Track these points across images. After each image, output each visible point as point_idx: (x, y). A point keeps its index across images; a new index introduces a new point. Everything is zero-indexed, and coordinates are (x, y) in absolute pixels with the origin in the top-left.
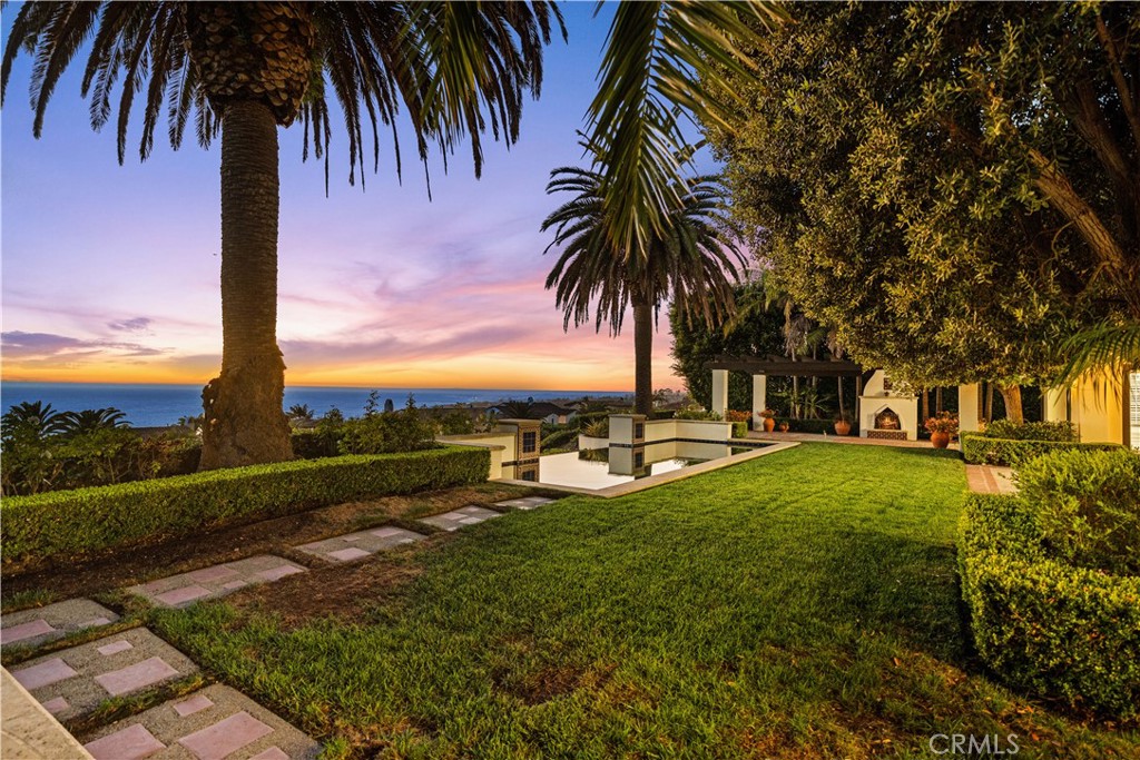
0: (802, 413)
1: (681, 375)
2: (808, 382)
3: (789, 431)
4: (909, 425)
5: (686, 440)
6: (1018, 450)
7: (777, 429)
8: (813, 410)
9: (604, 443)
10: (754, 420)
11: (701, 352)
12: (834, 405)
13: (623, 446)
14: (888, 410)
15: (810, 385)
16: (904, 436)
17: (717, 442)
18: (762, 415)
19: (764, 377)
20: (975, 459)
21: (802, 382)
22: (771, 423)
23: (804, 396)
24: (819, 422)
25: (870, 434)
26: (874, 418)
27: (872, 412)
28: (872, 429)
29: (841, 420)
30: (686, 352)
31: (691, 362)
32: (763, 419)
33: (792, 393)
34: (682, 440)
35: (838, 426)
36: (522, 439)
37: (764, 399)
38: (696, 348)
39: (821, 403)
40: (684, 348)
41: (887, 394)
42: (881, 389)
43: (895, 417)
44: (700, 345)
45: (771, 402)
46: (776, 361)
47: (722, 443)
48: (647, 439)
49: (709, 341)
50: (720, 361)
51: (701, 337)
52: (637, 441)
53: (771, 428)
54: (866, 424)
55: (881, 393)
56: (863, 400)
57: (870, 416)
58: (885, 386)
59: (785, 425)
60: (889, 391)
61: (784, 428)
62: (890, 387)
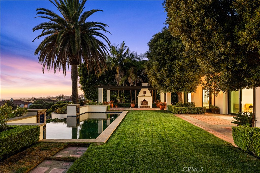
1: (82, 90)
2: (122, 92)
4: (150, 104)
5: (91, 112)
6: (185, 110)
7: (114, 107)
9: (65, 116)
11: (89, 82)
12: (129, 98)
13: (72, 116)
14: (145, 100)
16: (149, 107)
17: (102, 112)
19: (110, 90)
20: (175, 113)
22: (113, 105)
24: (126, 104)
25: (141, 107)
27: (141, 101)
28: (141, 105)
29: (132, 103)
30: (83, 82)
33: (118, 95)
34: (90, 112)
35: (131, 105)
36: (39, 118)
37: (110, 97)
38: (87, 81)
40: (83, 81)
41: (144, 95)
42: (143, 94)
43: (147, 102)
44: (89, 80)
46: (110, 86)
47: (104, 112)
48: (81, 113)
49: (92, 79)
50: (101, 85)
51: (89, 77)
52: (78, 114)
54: (139, 104)
55: (143, 95)
56: (138, 97)
57: (140, 102)
58: (144, 93)
59: (116, 105)
60: (145, 95)
61: (116, 106)
62: (145, 93)
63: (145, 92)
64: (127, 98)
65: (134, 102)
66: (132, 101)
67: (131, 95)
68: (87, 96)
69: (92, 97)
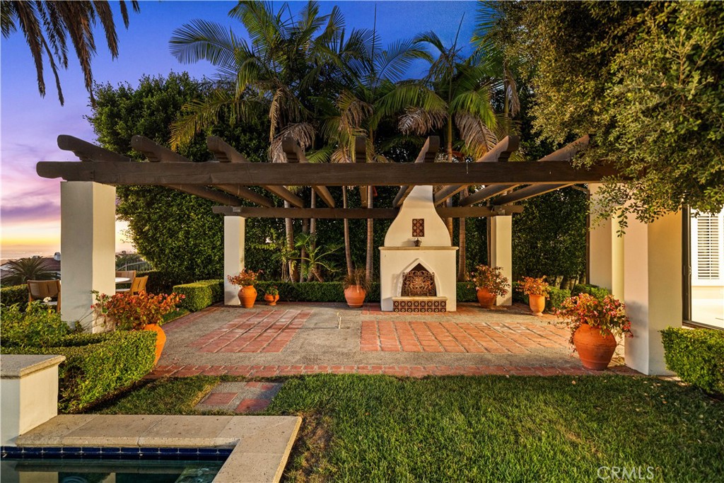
0: (297, 272)
2: (304, 228)
3: (279, 302)
7: (261, 300)
8: (312, 268)
10: (226, 290)
12: (338, 259)
14: (419, 268)
15: (309, 233)
16: (440, 307)
18: (237, 280)
19: (241, 220)
21: (297, 229)
22: (251, 293)
23: (300, 249)
24: (321, 286)
25: (398, 307)
26: (401, 280)
27: (399, 271)
28: (400, 298)
29: (354, 283)
31: (131, 199)
32: (239, 288)
33: (284, 244)
35: (349, 294)
37: (241, 253)
39: (325, 258)
41: (417, 243)
42: (408, 235)
43: (429, 277)
45: (253, 259)
53: (251, 302)
54: (390, 290)
55: (409, 241)
56: (384, 253)
57: (396, 277)
58: (414, 231)
59: (273, 294)
60: (420, 239)
61: (271, 298)
62: (422, 233)
63: (422, 225)
64: (329, 258)
65: (363, 278)
66: (353, 272)
67: (346, 244)
68: (145, 248)
69: (167, 251)
